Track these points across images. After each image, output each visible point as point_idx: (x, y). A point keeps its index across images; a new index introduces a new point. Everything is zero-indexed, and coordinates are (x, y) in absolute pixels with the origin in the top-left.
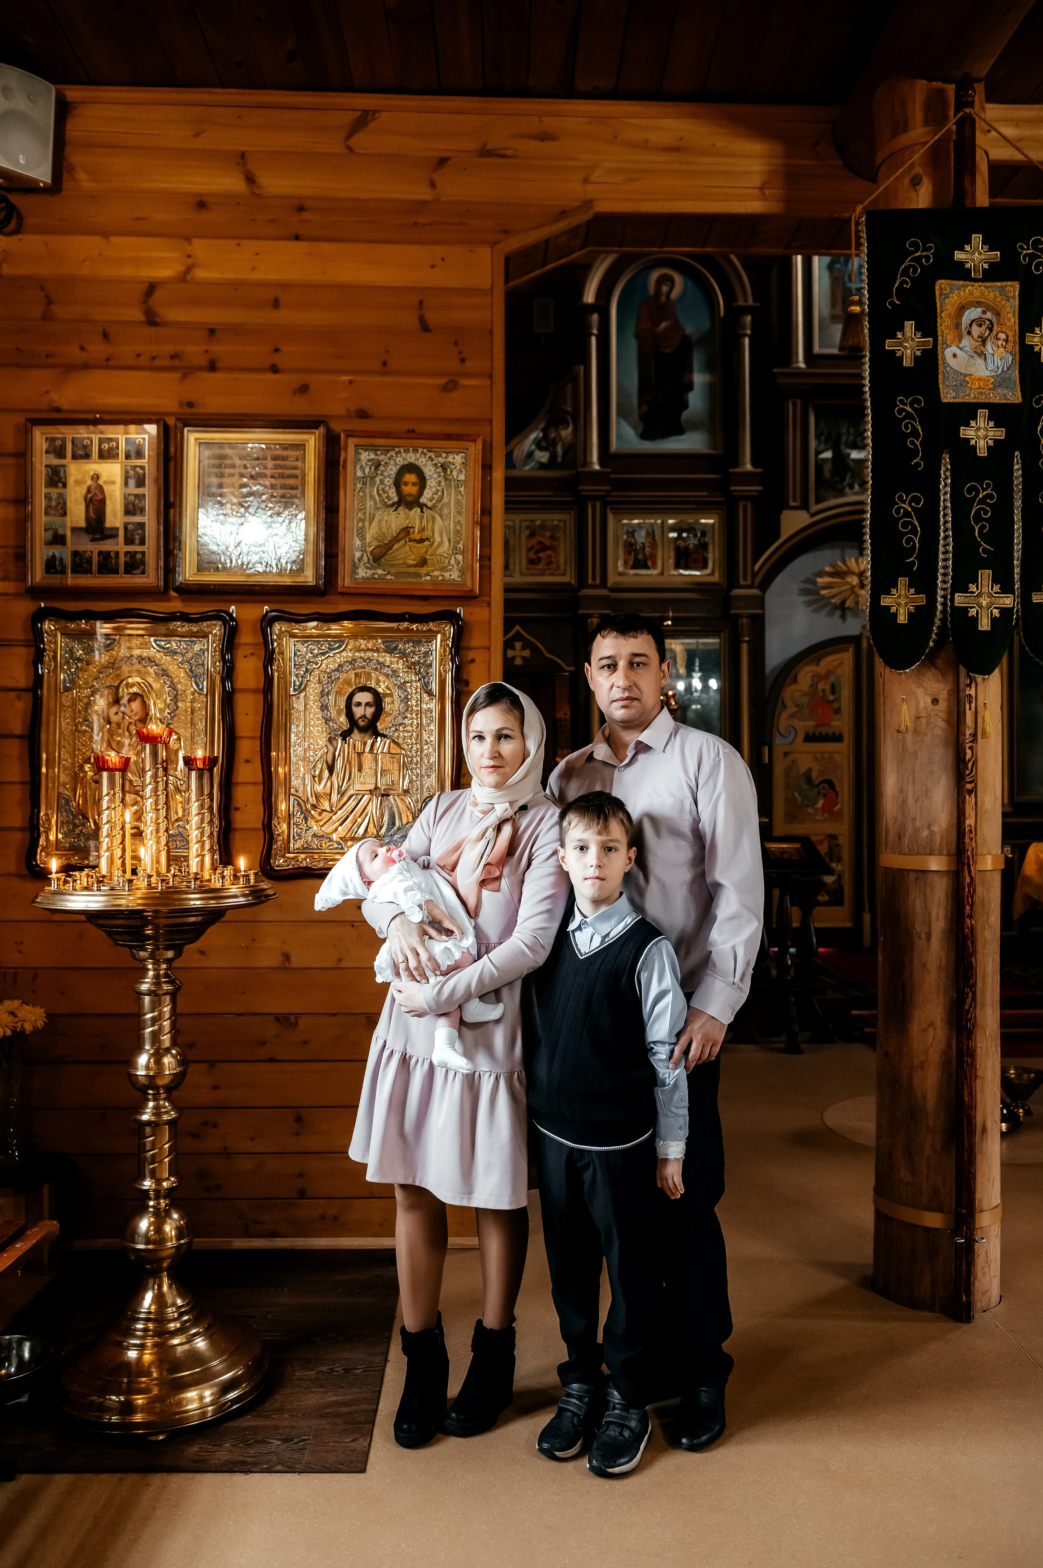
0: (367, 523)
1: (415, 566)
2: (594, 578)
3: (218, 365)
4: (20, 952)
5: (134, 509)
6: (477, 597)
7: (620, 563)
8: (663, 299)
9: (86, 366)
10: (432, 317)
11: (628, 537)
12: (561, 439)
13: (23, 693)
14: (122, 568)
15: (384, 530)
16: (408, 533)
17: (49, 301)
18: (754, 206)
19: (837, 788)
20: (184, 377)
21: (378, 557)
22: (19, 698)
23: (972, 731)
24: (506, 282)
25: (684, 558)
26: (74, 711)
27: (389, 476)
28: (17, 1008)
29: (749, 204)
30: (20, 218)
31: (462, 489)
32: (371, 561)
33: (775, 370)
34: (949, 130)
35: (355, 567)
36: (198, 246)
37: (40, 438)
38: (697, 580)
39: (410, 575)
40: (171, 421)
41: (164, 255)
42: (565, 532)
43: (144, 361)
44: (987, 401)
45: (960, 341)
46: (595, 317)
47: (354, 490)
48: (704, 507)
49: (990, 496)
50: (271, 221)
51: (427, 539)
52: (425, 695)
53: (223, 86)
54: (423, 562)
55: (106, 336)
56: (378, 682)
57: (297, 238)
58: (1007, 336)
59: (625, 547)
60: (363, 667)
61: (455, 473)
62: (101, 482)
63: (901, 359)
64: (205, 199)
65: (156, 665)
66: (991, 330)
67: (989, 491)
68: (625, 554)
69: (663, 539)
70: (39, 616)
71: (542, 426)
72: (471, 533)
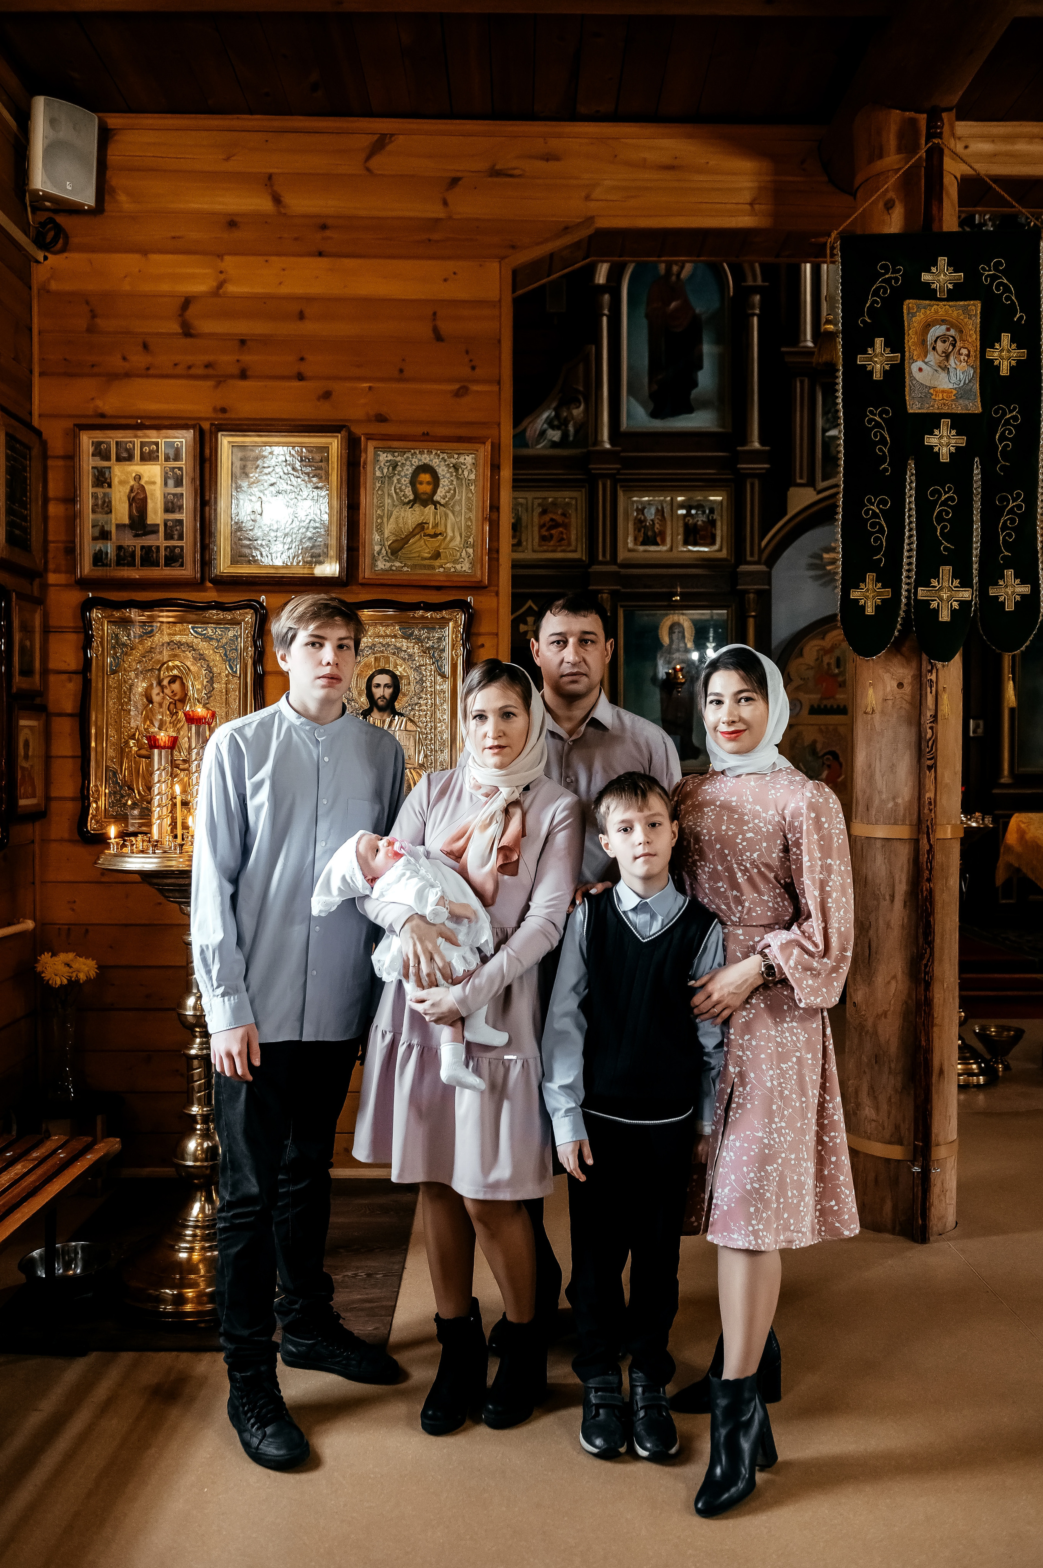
0: (385, 519)
1: (430, 558)
2: (604, 555)
3: (249, 373)
4: (73, 910)
5: (173, 507)
6: (485, 587)
7: (630, 540)
8: (674, 278)
9: (128, 375)
10: (445, 327)
11: (638, 514)
12: (573, 418)
13: (74, 676)
14: (162, 561)
15: (401, 525)
16: (423, 529)
17: (94, 315)
18: (745, 221)
19: (841, 759)
20: (219, 384)
21: (396, 549)
22: (70, 680)
23: (932, 713)
24: (514, 291)
25: (693, 534)
26: (120, 692)
27: (406, 475)
28: (72, 960)
29: (740, 219)
30: (67, 237)
31: (472, 488)
32: (389, 555)
33: (783, 349)
34: (920, 157)
35: (374, 560)
36: (229, 262)
37: (87, 440)
38: (705, 556)
39: (425, 567)
40: (206, 426)
41: (197, 271)
42: (576, 510)
43: (179, 370)
44: (949, 411)
45: (926, 356)
46: (607, 297)
47: (374, 489)
48: (712, 485)
49: (951, 499)
50: (296, 239)
51: (440, 534)
52: (439, 678)
53: (251, 113)
54: (437, 555)
55: (145, 346)
56: (395, 666)
57: (320, 254)
58: (969, 352)
59: (635, 524)
60: (382, 652)
61: (466, 473)
62: (142, 482)
63: (871, 373)
64: (236, 219)
65: (194, 650)
66: (954, 346)
67: (950, 494)
68: (635, 530)
69: (672, 516)
70: (87, 605)
71: (554, 405)
72: (480, 528)
